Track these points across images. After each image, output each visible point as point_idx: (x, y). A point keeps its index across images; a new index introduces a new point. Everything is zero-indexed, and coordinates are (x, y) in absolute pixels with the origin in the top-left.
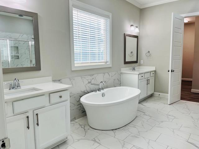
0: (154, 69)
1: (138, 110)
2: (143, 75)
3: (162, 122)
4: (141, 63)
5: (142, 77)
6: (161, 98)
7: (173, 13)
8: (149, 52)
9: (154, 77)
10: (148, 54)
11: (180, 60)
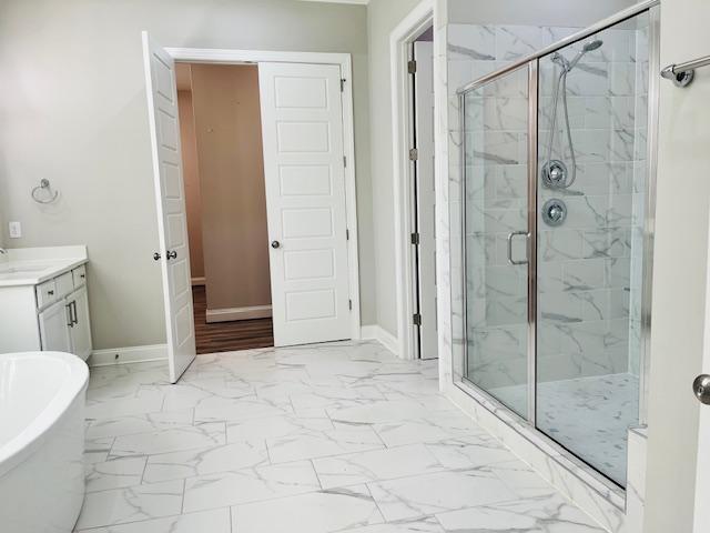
0: (83, 257)
1: (86, 452)
2: (50, 286)
3: (199, 458)
4: (12, 235)
5: (51, 293)
6: (128, 370)
7: (144, 34)
8: (46, 184)
9: (85, 288)
10: (43, 194)
11: (182, 215)
